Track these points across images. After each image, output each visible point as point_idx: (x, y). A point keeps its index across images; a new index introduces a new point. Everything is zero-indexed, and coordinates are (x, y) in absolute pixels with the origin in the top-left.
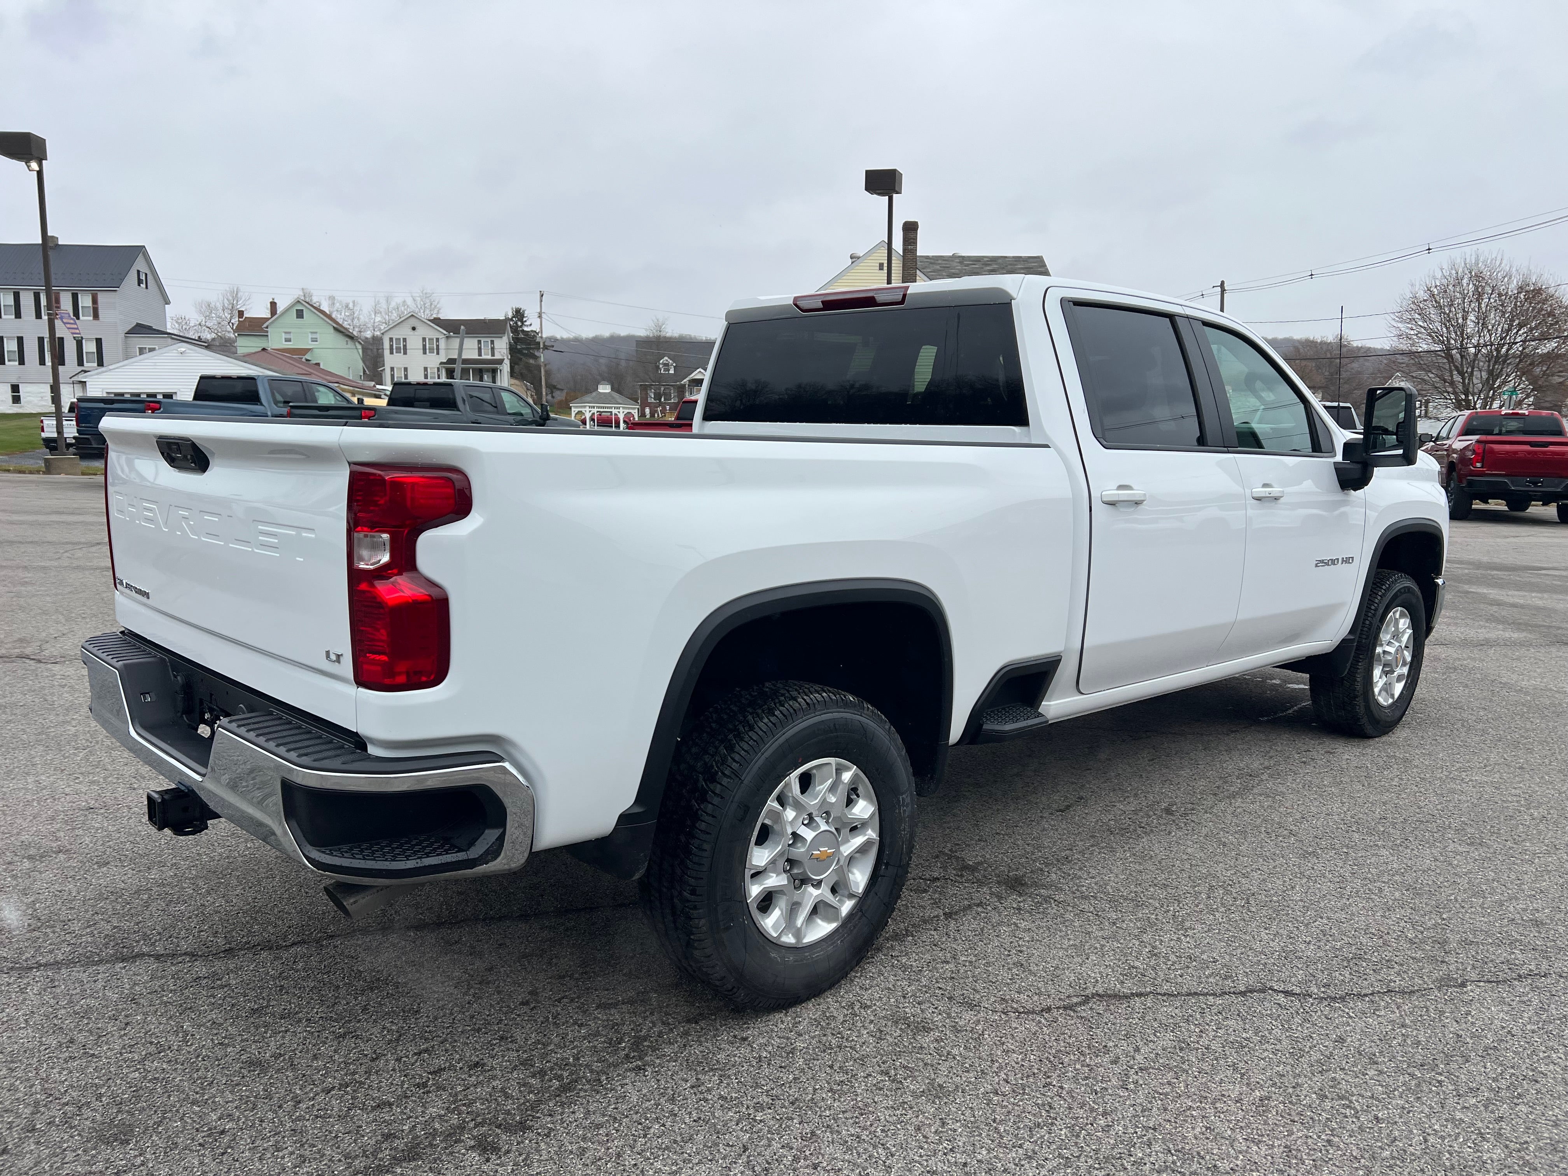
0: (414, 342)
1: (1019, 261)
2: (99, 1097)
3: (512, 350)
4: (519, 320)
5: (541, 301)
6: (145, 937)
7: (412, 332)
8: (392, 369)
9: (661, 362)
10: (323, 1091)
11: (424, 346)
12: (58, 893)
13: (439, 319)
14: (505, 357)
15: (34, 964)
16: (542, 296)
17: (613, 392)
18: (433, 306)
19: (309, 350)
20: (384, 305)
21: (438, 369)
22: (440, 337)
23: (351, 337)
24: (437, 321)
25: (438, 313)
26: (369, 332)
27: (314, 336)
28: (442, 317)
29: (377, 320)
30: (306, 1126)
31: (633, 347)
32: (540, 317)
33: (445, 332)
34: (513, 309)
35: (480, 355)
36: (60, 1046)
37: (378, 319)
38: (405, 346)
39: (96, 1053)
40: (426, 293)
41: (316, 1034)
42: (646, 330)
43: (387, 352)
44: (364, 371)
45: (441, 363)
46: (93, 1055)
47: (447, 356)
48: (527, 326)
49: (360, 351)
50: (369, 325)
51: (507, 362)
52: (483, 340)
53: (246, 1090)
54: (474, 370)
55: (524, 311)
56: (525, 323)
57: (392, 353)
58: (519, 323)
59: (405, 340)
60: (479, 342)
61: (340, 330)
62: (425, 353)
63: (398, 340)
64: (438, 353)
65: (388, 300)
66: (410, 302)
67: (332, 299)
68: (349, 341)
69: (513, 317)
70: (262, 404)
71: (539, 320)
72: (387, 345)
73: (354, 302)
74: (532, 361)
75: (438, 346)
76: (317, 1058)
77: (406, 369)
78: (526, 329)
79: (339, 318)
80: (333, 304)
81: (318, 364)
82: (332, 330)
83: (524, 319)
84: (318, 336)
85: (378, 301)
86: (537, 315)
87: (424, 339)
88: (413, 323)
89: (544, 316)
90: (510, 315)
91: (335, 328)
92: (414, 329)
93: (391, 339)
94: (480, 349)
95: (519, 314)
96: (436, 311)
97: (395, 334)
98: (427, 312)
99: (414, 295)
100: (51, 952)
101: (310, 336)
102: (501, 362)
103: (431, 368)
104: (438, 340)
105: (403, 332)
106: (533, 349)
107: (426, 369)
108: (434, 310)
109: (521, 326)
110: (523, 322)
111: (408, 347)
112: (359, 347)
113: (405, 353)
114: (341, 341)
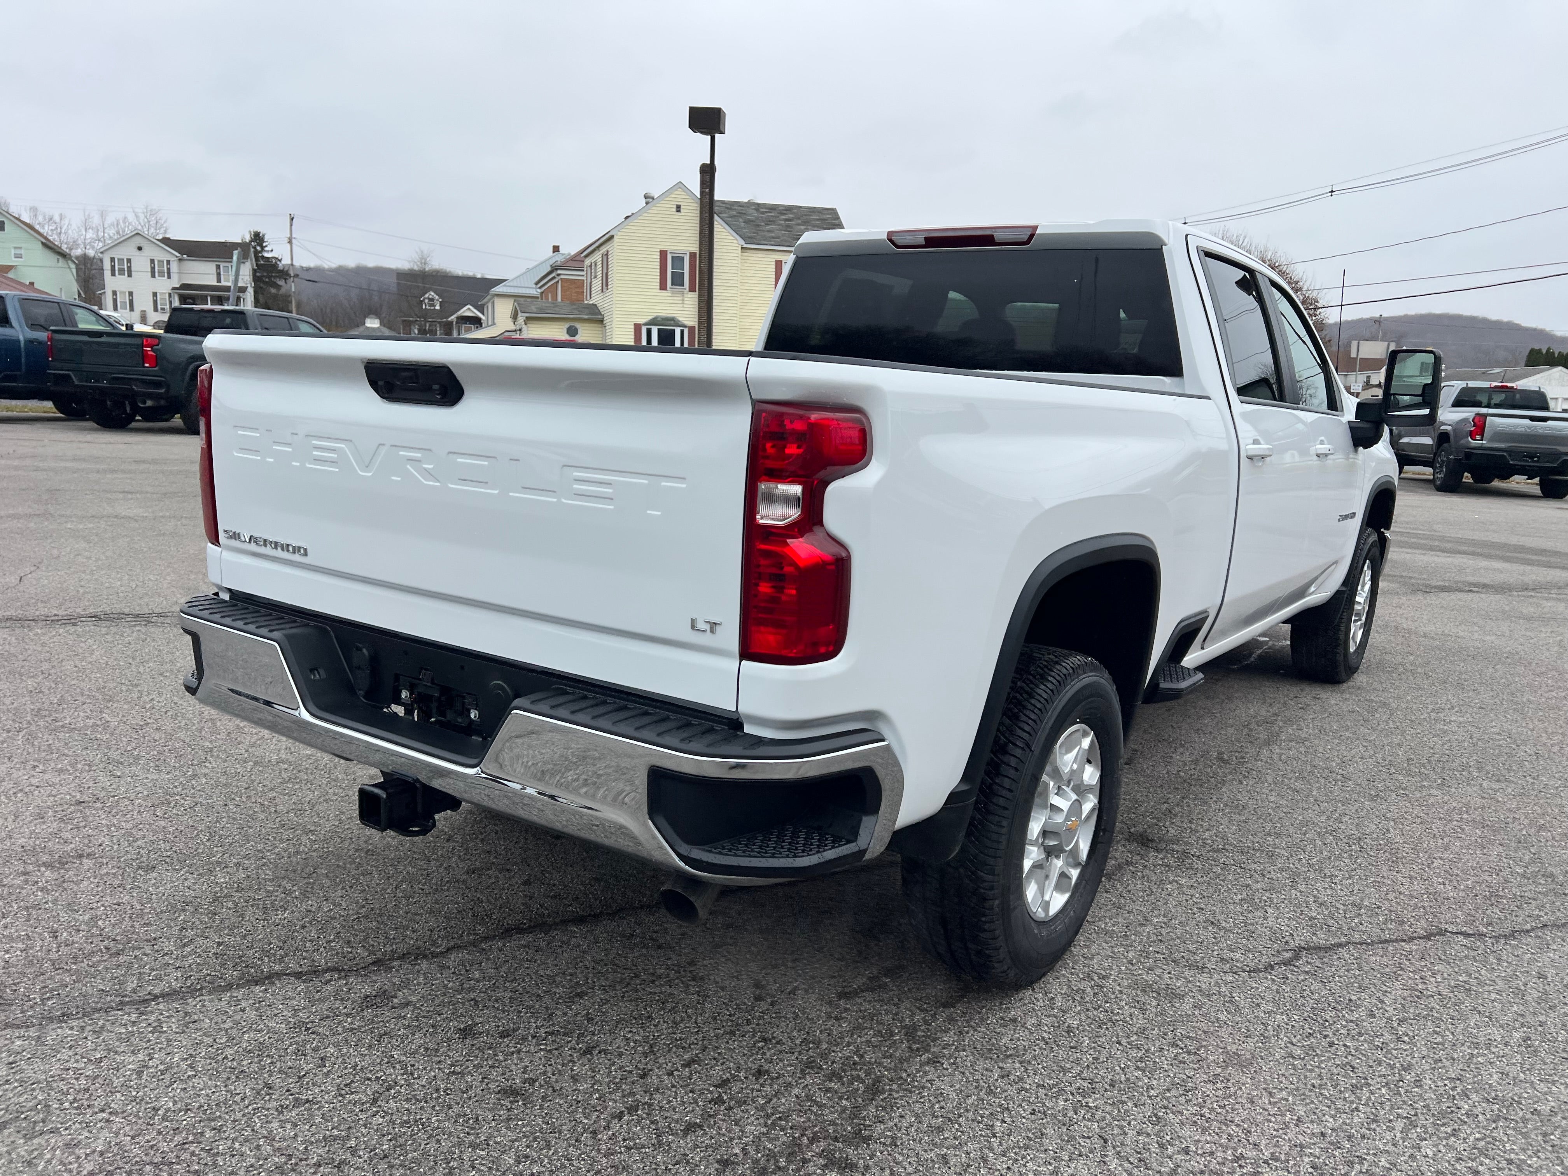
0: (141, 264)
1: (813, 212)
2: (354, 1151)
3: (256, 279)
4: (258, 244)
5: (291, 225)
6: (266, 953)
7: (138, 253)
8: (114, 293)
9: (427, 296)
10: (613, 1118)
11: (153, 269)
12: (116, 907)
13: (169, 239)
14: (249, 285)
15: (146, 995)
16: (292, 219)
17: (382, 327)
18: (159, 225)
19: (13, 266)
20: (96, 220)
21: (170, 295)
22: (172, 259)
23: (64, 255)
24: (166, 241)
25: (165, 232)
26: (79, 250)
27: (18, 252)
28: (174, 235)
29: (88, 237)
30: (624, 1161)
31: (394, 280)
32: (290, 242)
33: (178, 254)
34: (250, 232)
35: (219, 280)
36: (258, 1093)
37: (90, 235)
38: (129, 268)
39: (311, 1098)
40: (151, 210)
41: (556, 1052)
42: (409, 262)
43: (107, 273)
44: (79, 294)
45: (174, 289)
46: (307, 1101)
47: (180, 279)
48: (268, 251)
49: (74, 271)
50: (80, 242)
51: (250, 291)
52: (222, 265)
53: (523, 1125)
54: (212, 297)
55: (264, 235)
56: (266, 249)
57: (113, 274)
58: (259, 248)
59: (129, 261)
60: (218, 267)
61: (48, 245)
62: (153, 276)
63: (121, 261)
64: (169, 277)
65: (103, 215)
66: (131, 218)
67: (34, 210)
68: (61, 259)
69: (251, 241)
70: (11, 326)
71: (289, 245)
72: (107, 265)
73: (61, 215)
74: (273, 291)
75: (169, 269)
76: (577, 1080)
77: (131, 294)
78: (266, 255)
79: (45, 230)
80: (35, 216)
81: (32, 284)
82: (40, 245)
83: (264, 244)
84: (22, 252)
85: (89, 215)
86: (287, 240)
87: (152, 261)
88: (138, 241)
89: (294, 241)
90: (248, 239)
91: (42, 243)
92: (140, 249)
93: (112, 260)
94: (219, 274)
95: (258, 238)
96: (162, 230)
97: (118, 254)
98: (152, 230)
99: (136, 210)
100: (159, 978)
101: (13, 251)
102: (243, 290)
103: (161, 294)
104: (168, 262)
105: (127, 251)
106: (275, 277)
107: (155, 294)
108: (160, 229)
109: (260, 252)
110: (263, 248)
111: (133, 269)
112: (73, 266)
113: (130, 275)
114: (51, 259)
